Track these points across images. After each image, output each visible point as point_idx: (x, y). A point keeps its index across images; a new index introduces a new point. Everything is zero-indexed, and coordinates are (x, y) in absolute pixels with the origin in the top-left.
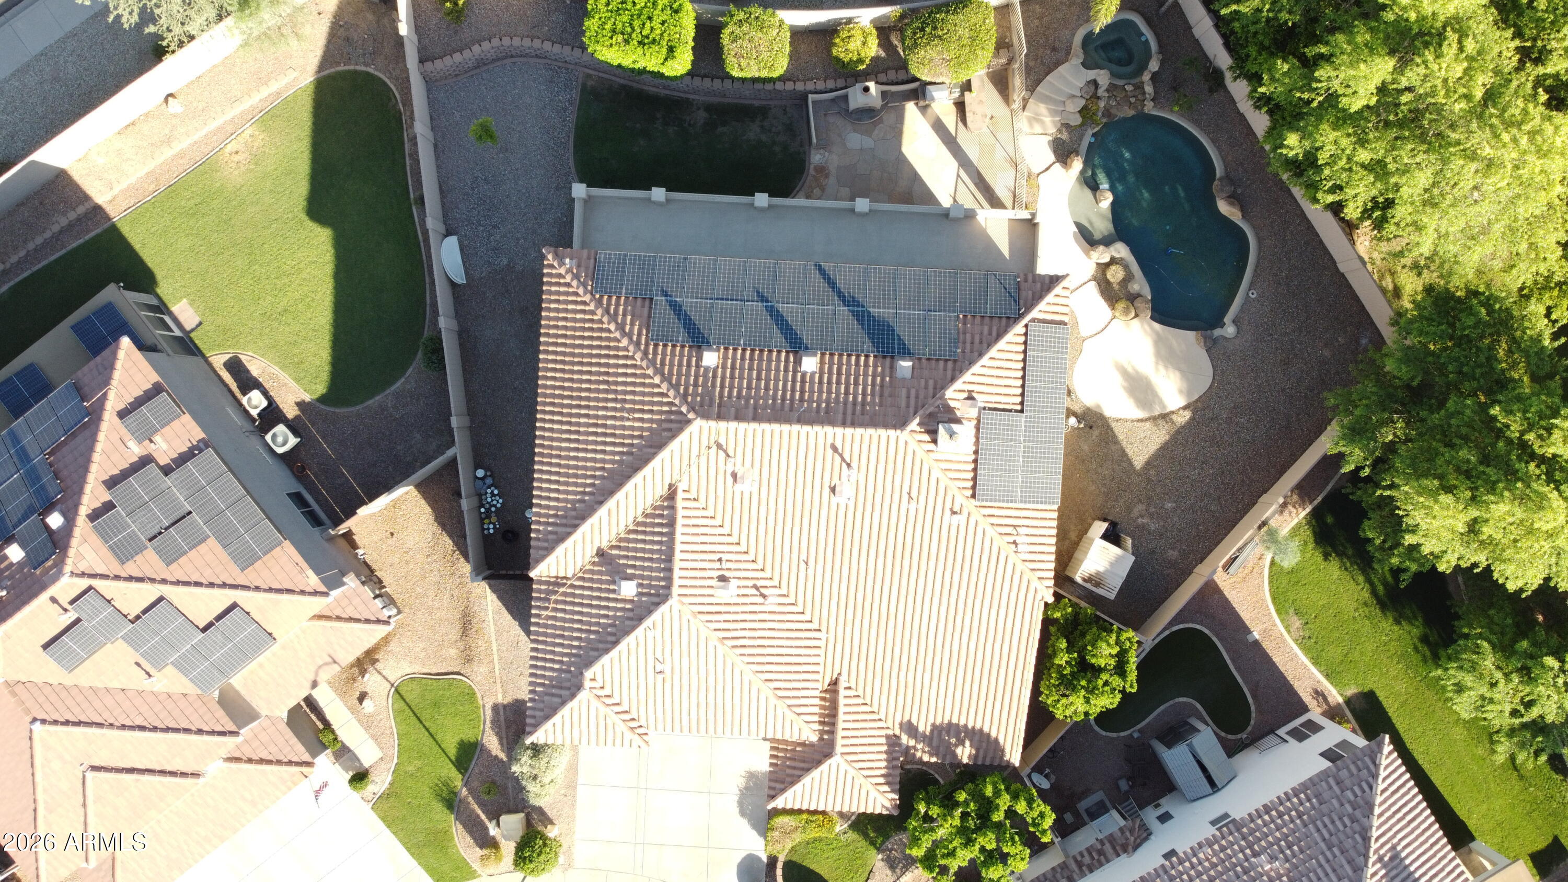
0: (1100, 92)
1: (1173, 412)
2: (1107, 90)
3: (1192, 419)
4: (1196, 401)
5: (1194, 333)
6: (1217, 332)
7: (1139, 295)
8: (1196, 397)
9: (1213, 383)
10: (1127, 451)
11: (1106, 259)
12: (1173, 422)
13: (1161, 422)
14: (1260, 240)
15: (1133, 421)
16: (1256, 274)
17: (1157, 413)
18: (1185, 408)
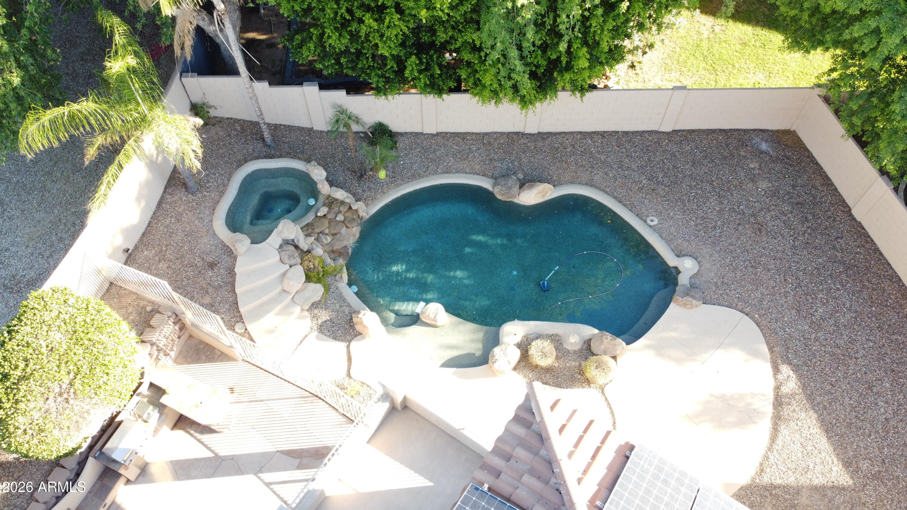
0: (304, 244)
1: (777, 388)
2: (308, 235)
3: (796, 369)
4: (771, 350)
5: (672, 305)
6: (683, 279)
7: (588, 343)
8: (765, 349)
9: (752, 318)
10: (816, 482)
11: (517, 354)
12: (793, 395)
13: (786, 412)
14: (590, 184)
15: (770, 449)
16: (631, 208)
17: (769, 410)
18: (776, 370)
